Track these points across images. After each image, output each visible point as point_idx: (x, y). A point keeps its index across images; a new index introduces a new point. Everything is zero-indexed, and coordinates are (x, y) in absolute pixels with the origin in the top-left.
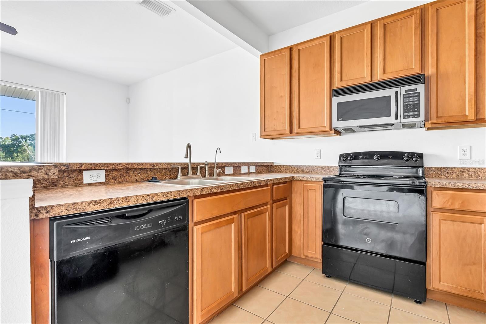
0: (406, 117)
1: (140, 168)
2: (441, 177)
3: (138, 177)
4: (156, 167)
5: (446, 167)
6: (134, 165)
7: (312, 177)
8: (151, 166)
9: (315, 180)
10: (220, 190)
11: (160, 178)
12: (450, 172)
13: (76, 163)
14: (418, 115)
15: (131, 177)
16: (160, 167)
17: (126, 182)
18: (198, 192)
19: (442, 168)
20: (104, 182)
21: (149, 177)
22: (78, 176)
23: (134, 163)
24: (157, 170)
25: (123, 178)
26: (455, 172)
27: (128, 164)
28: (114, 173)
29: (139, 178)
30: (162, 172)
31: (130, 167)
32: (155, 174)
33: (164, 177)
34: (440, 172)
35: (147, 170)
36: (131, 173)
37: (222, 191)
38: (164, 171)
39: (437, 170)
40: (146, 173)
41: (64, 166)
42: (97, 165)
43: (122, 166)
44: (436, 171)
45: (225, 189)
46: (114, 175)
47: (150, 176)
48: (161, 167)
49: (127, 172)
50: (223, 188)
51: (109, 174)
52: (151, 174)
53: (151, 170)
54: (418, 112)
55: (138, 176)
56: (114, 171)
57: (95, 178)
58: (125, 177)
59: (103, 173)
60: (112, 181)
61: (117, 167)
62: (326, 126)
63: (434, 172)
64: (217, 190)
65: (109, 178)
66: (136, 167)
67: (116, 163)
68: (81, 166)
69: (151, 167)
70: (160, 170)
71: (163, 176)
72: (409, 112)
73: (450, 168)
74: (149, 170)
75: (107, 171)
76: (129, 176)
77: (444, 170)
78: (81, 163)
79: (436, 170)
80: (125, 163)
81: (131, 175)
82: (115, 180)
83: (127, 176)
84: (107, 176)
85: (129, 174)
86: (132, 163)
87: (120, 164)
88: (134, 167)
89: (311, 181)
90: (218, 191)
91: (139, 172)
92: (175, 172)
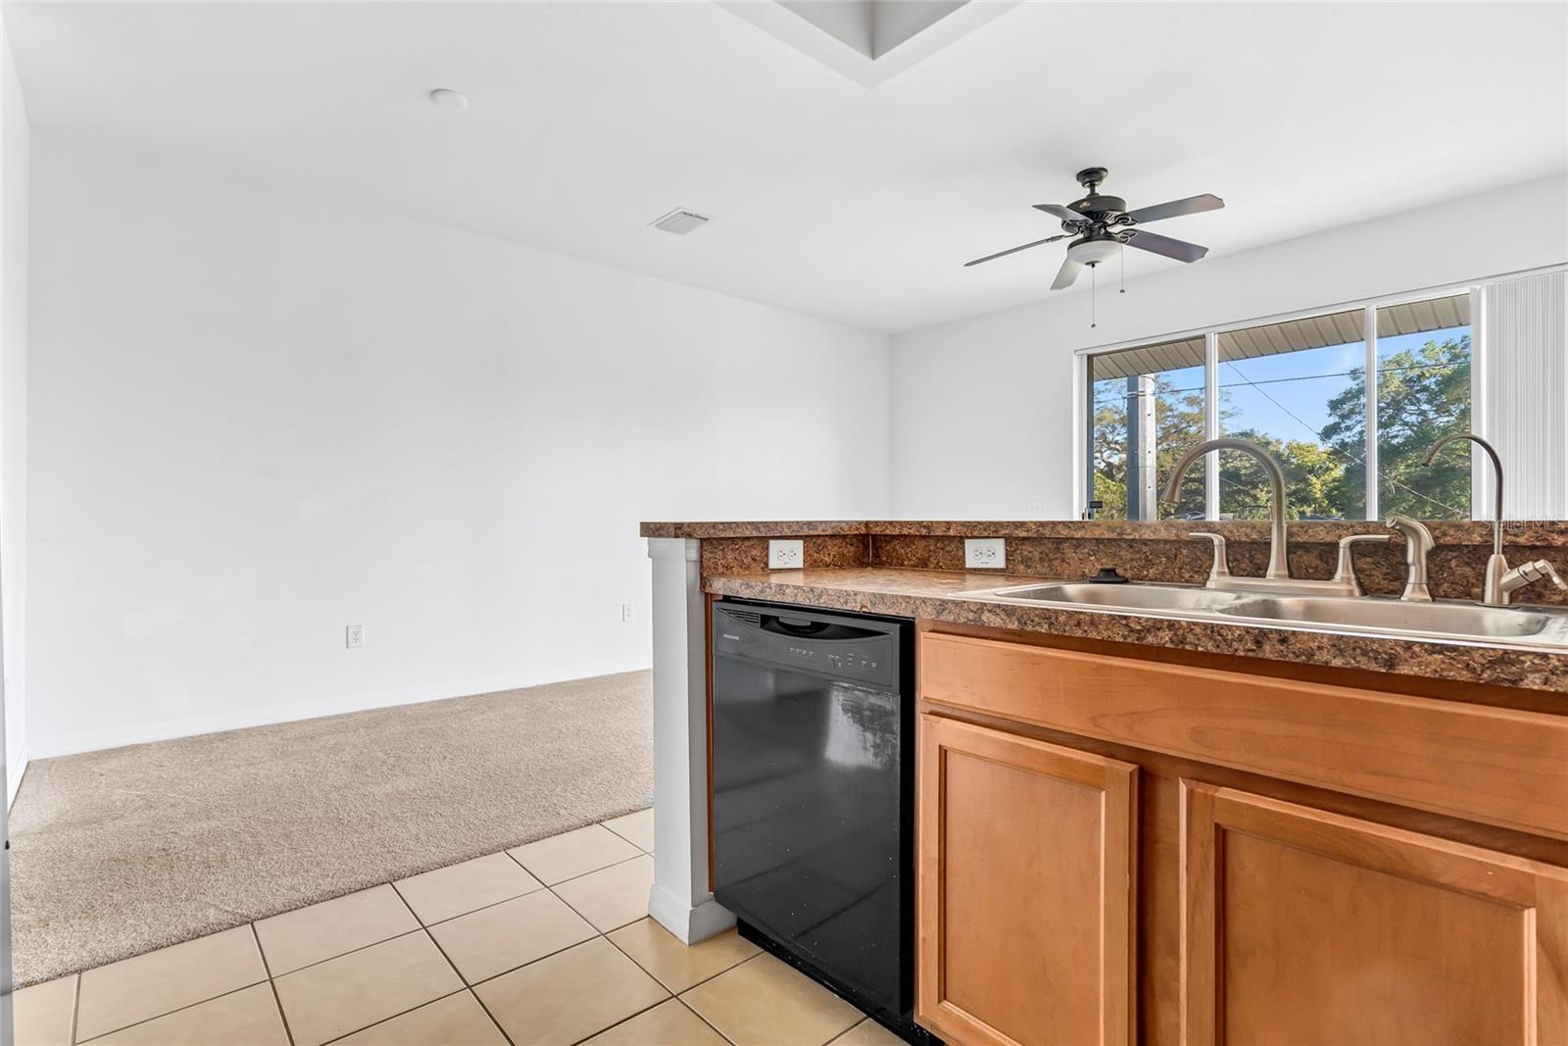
1: (1076, 536)
3: (1089, 566)
4: (1131, 537)
6: (1060, 527)
8: (1113, 532)
10: (1016, 623)
11: (1168, 577)
13: (941, 522)
15: (1068, 563)
16: (1146, 536)
17: (1055, 574)
18: (929, 610)
20: (1002, 569)
21: (1126, 570)
22: (958, 550)
23: (1060, 523)
24: (1155, 546)
25: (1046, 565)
27: (1042, 524)
28: (1027, 549)
29: (1091, 567)
30: (1176, 556)
31: (1047, 532)
32: (1147, 561)
33: (1187, 576)
35: (1119, 546)
36: (1069, 553)
37: (1029, 628)
38: (1185, 552)
40: (1115, 555)
41: (924, 527)
42: (976, 526)
43: (1027, 531)
45: (1046, 626)
46: (1026, 553)
47: (1128, 566)
48: (1153, 537)
49: (1058, 548)
50: (1036, 619)
51: (1015, 550)
52: (1132, 560)
53: (1131, 547)
55: (1090, 563)
56: (1026, 542)
57: (985, 559)
58: (1050, 560)
59: (998, 546)
60: (1021, 568)
61: (1017, 532)
64: (1002, 619)
65: (1014, 560)
66: (1065, 533)
67: (1013, 523)
68: (949, 529)
69: (1114, 536)
70: (1168, 546)
71: (1180, 568)
74: (1124, 545)
75: (1011, 543)
76: (1063, 560)
78: (948, 523)
80: (1035, 523)
81: (1069, 556)
82: (1029, 567)
83: (1057, 558)
84: (1009, 556)
85: (1063, 554)
86: (1053, 523)
87: (1022, 524)
88: (1058, 533)
90: (1010, 626)
91: (1092, 550)
92: (1239, 557)
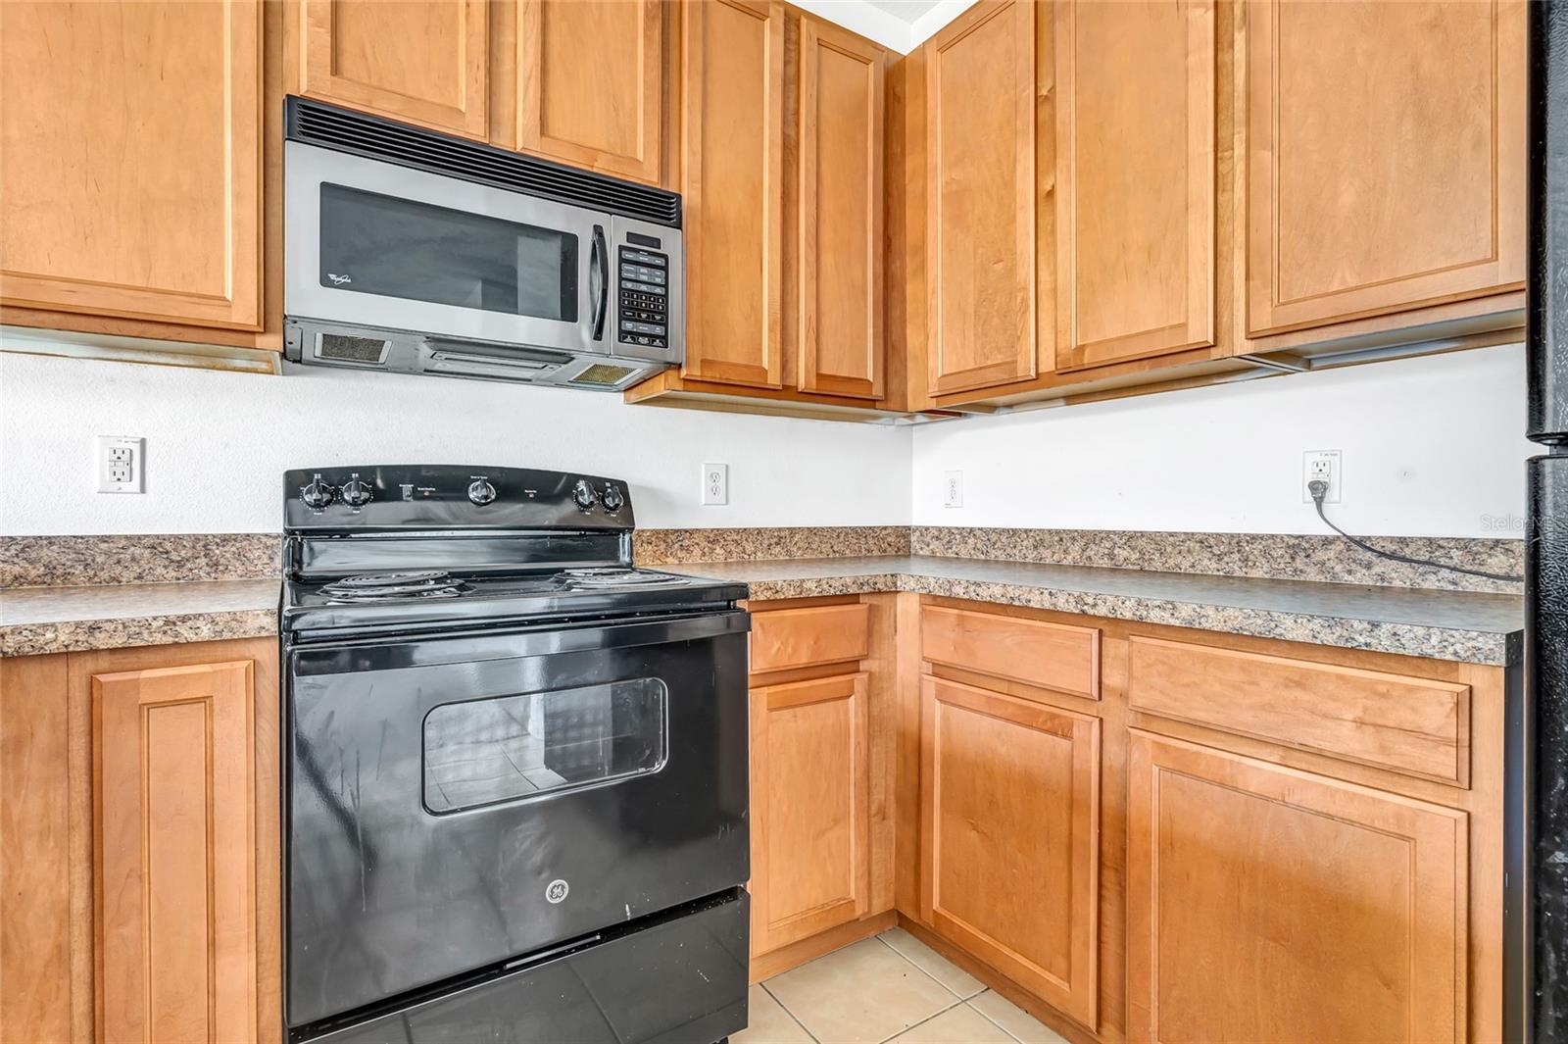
0: (629, 339)
2: (667, 560)
5: (677, 528)
7: (184, 619)
9: (206, 632)
12: (686, 543)
14: (663, 337)
19: (667, 530)
26: (697, 544)
34: (664, 545)
39: (657, 538)
44: (654, 544)
54: (663, 328)
62: (229, 295)
63: (650, 547)
72: (636, 321)
73: (686, 531)
77: (673, 537)
79: (653, 539)
89: (176, 644)
